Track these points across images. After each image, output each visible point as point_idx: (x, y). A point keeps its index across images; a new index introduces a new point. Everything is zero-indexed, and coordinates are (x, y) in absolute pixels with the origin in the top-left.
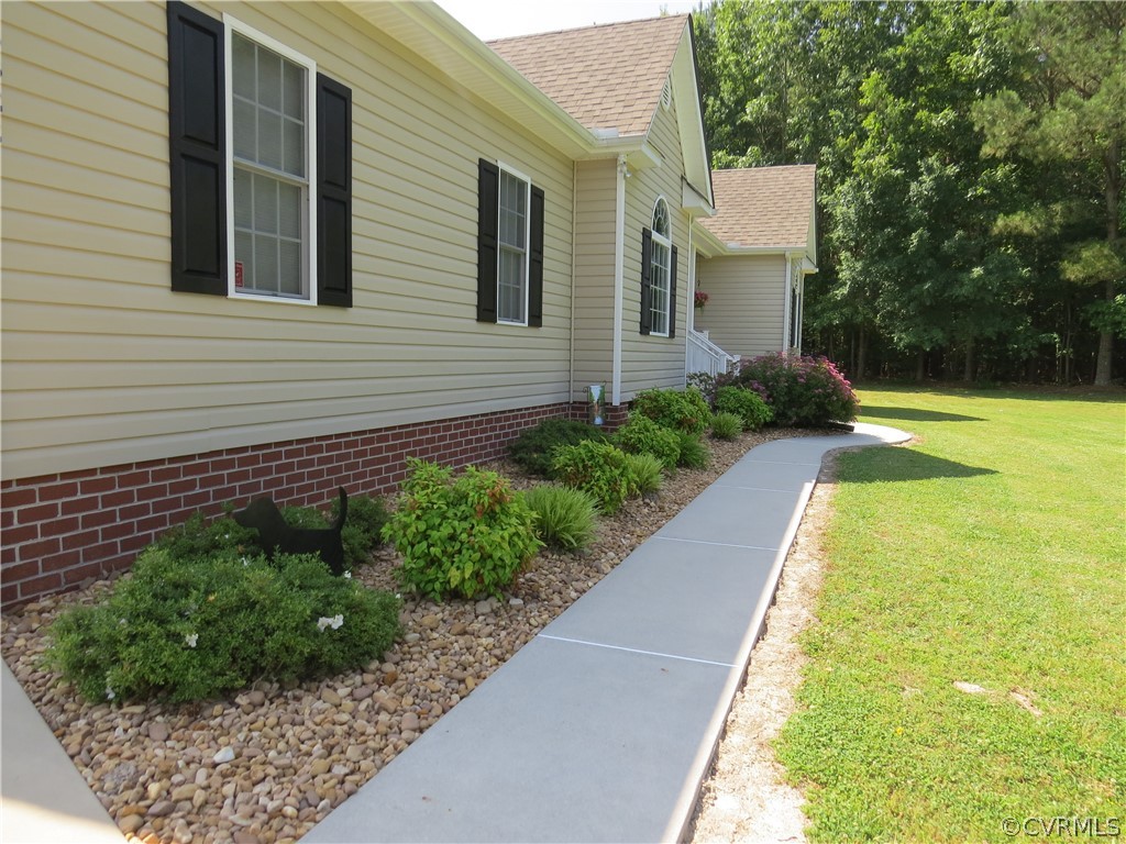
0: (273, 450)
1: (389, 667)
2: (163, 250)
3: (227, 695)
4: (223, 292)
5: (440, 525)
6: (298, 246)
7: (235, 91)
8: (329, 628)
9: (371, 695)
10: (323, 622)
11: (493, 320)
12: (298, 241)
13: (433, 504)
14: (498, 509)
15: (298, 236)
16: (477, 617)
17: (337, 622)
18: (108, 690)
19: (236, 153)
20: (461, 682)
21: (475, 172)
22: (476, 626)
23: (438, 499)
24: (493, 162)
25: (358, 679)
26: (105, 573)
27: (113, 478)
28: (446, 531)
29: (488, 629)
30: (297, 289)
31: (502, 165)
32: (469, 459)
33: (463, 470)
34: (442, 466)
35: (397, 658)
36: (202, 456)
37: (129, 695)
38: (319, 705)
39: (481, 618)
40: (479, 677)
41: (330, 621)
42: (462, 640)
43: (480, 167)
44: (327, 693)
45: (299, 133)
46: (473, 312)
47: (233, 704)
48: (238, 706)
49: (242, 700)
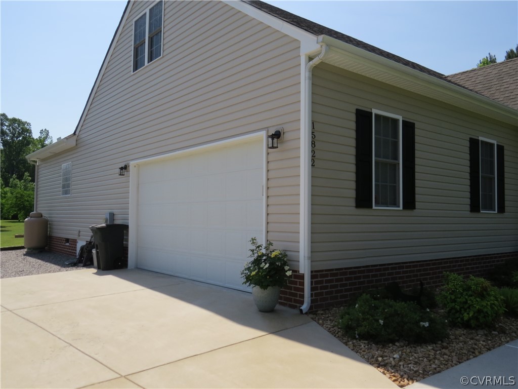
0: (387, 267)
1: (445, 344)
2: (353, 194)
3: (393, 342)
4: (371, 207)
5: (460, 297)
6: (395, 187)
7: (375, 134)
8: (424, 326)
9: (440, 350)
10: (422, 323)
11: (478, 211)
12: (395, 185)
13: (457, 289)
14: (485, 293)
15: (395, 182)
16: (478, 335)
17: (427, 324)
18: (356, 335)
19: (375, 156)
20: (473, 353)
21: (468, 144)
22: (477, 338)
23: (460, 287)
24: (477, 138)
25: (434, 345)
26: (335, 305)
27: (328, 274)
28: (463, 300)
29: (483, 339)
30: (395, 203)
31: (481, 138)
32: (470, 273)
33: (468, 277)
34: (459, 274)
35: (448, 342)
36: (363, 267)
37: (363, 337)
38: (422, 349)
39: (479, 336)
40: (480, 353)
41: (424, 323)
42: (472, 341)
43: (470, 141)
44: (424, 347)
45: (396, 144)
46: (468, 207)
47: (395, 345)
48: (396, 346)
49: (397, 344)
